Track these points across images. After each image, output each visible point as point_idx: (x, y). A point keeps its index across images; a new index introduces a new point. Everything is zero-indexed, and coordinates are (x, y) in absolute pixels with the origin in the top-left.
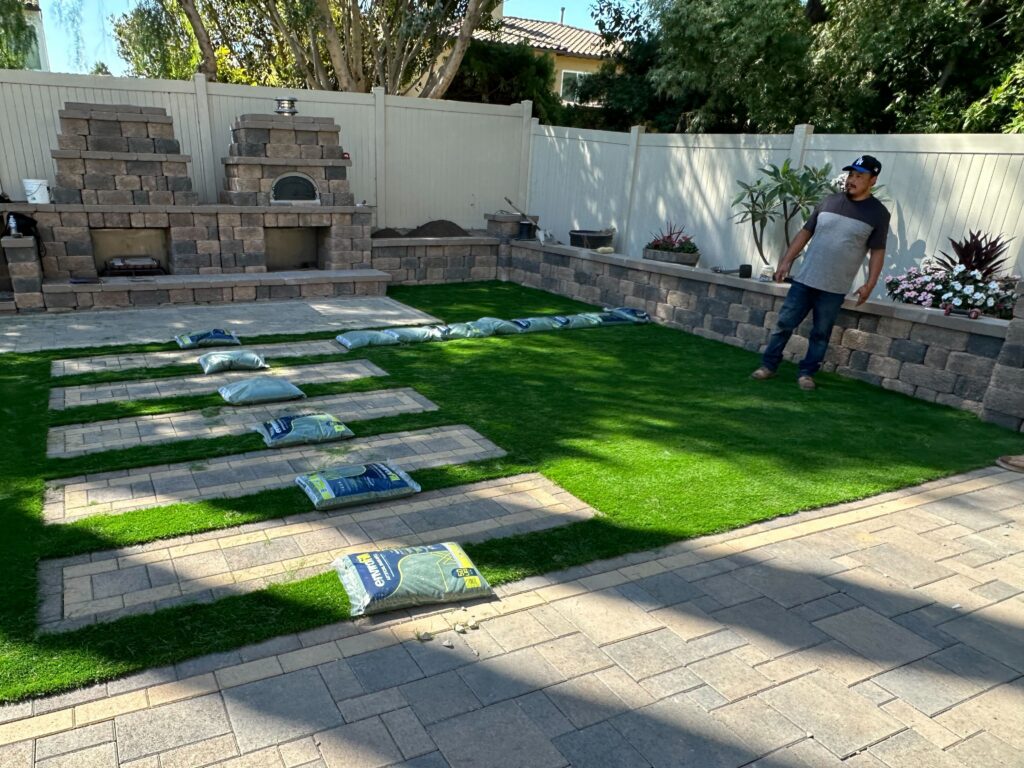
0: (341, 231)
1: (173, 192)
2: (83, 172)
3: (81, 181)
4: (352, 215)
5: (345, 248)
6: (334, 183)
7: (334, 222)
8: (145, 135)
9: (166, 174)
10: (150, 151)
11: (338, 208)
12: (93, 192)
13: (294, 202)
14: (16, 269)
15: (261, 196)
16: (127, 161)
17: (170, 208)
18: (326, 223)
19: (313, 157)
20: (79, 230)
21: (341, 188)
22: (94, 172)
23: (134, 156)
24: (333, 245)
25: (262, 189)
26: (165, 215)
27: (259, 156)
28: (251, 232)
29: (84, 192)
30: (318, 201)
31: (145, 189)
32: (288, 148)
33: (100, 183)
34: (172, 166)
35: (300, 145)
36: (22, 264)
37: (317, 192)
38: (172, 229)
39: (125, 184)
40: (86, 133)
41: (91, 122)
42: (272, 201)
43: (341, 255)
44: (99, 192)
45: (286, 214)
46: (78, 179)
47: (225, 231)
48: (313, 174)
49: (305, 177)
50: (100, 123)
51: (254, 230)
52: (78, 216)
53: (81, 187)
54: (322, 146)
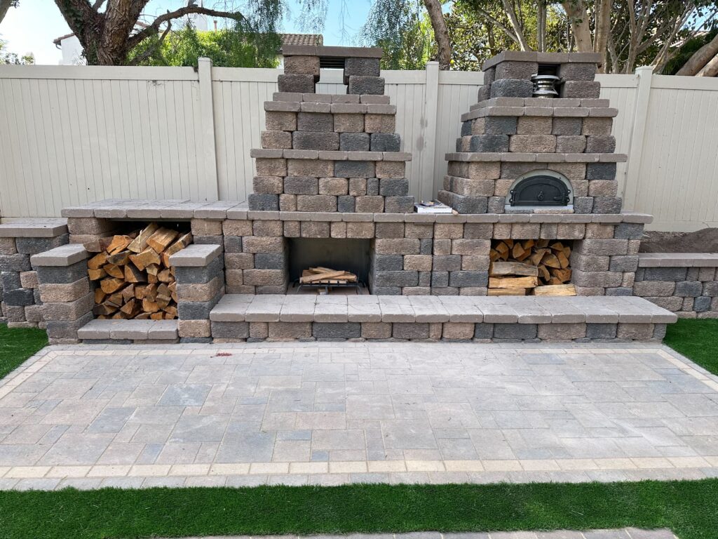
0: (597, 246)
1: (384, 197)
2: (283, 174)
3: (281, 185)
4: (616, 225)
5: (600, 269)
6: (597, 184)
7: (589, 234)
8: (360, 129)
9: (378, 176)
10: (363, 149)
11: (597, 217)
12: (292, 197)
13: (537, 209)
14: (183, 292)
15: (495, 202)
16: (335, 162)
17: (378, 216)
18: (577, 235)
19: (573, 150)
20: (272, 240)
21: (606, 191)
22: (295, 174)
23: (344, 155)
24: (583, 264)
25: (497, 193)
26: (372, 225)
27: (500, 151)
28: (473, 247)
29: (282, 197)
30: (570, 208)
31: (352, 193)
32: (540, 141)
33: (301, 188)
34: (387, 167)
35: (556, 136)
36: (191, 286)
37: (571, 196)
38: (378, 242)
39: (329, 189)
40: (293, 127)
41: (300, 116)
42: (508, 207)
43: (592, 277)
44: (299, 198)
45: (523, 224)
46: (276, 181)
47: (440, 245)
48: (570, 172)
49: (557, 176)
50: (309, 116)
51: (478, 245)
52: (272, 225)
53: (278, 191)
54: (587, 137)
